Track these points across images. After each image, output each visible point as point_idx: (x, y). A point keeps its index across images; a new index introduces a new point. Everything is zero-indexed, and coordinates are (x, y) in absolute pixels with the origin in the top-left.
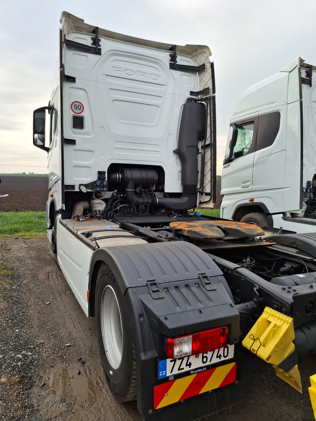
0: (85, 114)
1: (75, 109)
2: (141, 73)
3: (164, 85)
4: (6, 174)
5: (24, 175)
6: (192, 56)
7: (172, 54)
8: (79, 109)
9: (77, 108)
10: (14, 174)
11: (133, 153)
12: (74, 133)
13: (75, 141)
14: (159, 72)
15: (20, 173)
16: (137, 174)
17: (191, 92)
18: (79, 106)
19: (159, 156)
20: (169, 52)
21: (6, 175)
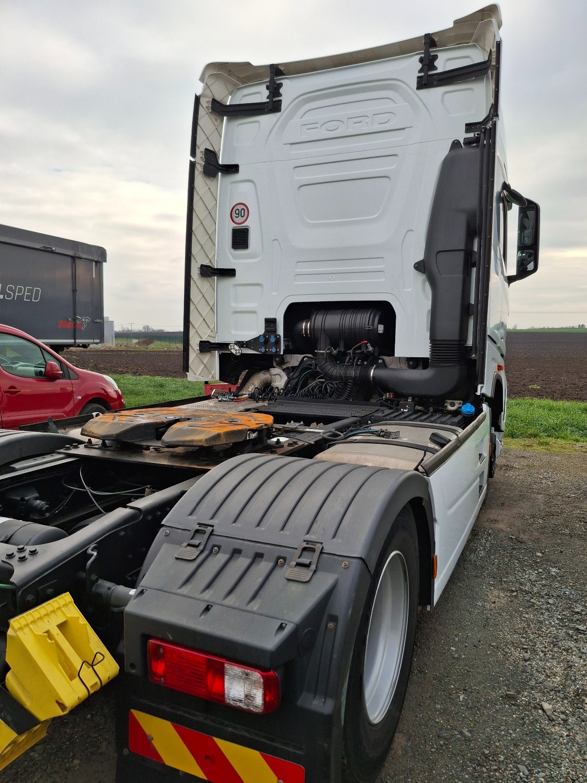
0: (251, 223)
1: (236, 217)
2: (354, 119)
3: (404, 129)
4: (548, 328)
5: (581, 331)
6: (473, 42)
7: (423, 56)
8: (243, 215)
9: (239, 214)
10: (562, 328)
11: (330, 280)
12: (234, 257)
13: (234, 270)
14: (395, 105)
15: (573, 327)
16: (333, 321)
17: (467, 125)
18: (243, 211)
19: (383, 280)
20: (417, 54)
21: (548, 331)
